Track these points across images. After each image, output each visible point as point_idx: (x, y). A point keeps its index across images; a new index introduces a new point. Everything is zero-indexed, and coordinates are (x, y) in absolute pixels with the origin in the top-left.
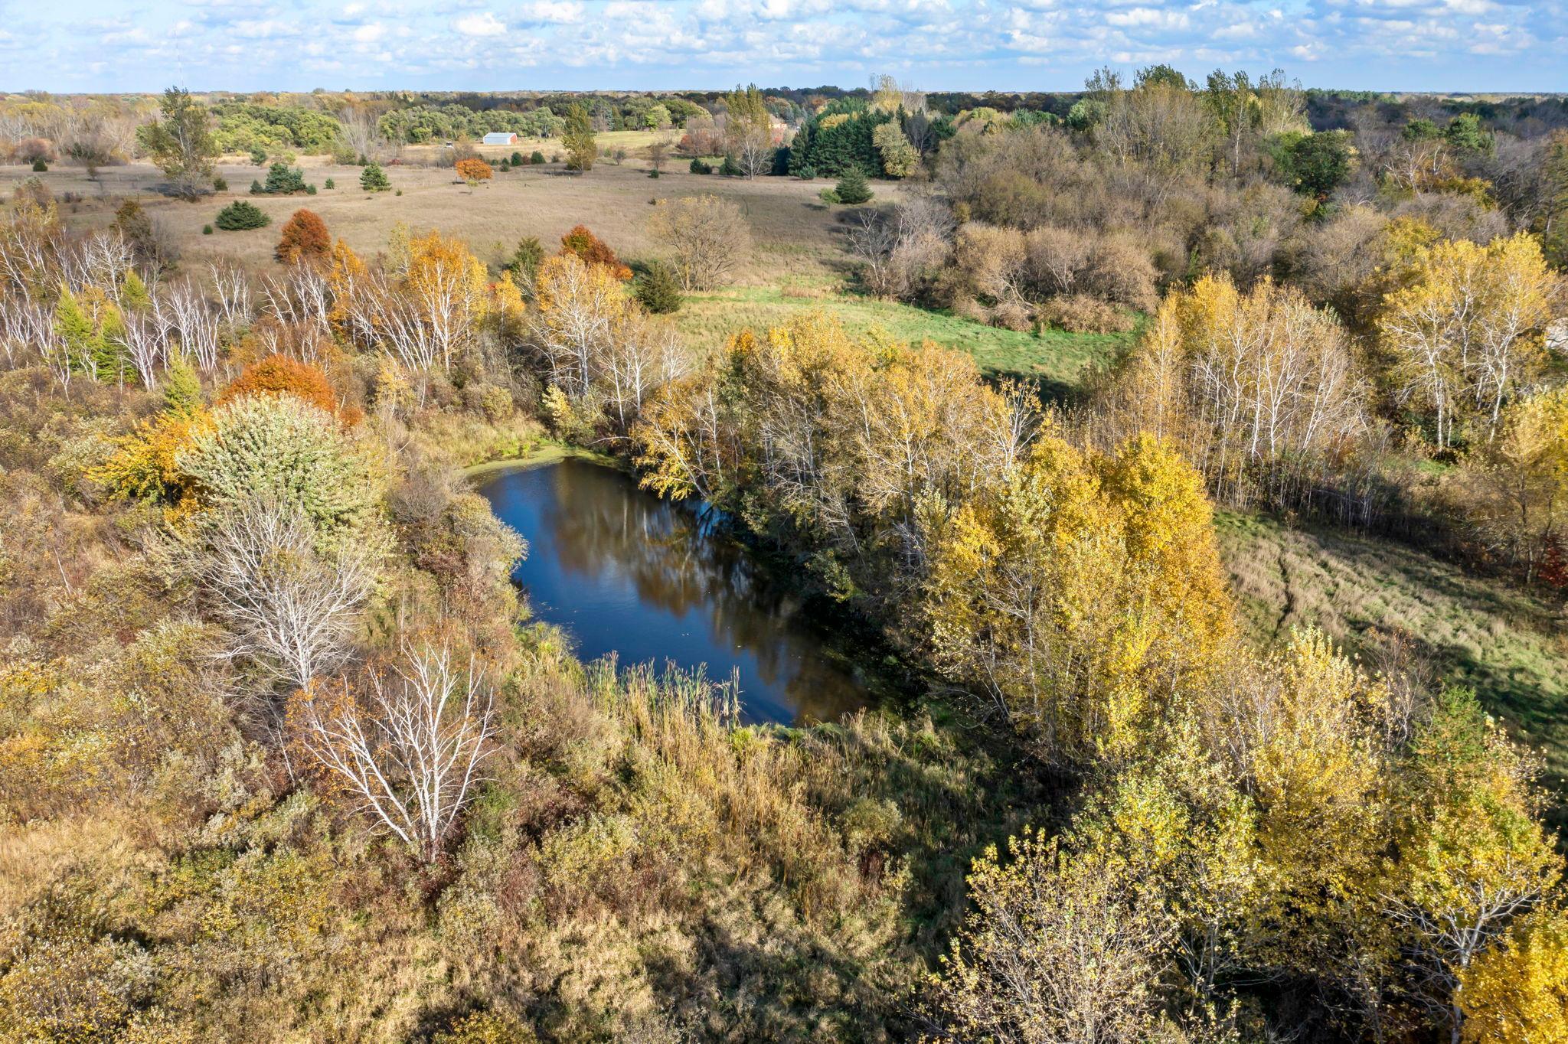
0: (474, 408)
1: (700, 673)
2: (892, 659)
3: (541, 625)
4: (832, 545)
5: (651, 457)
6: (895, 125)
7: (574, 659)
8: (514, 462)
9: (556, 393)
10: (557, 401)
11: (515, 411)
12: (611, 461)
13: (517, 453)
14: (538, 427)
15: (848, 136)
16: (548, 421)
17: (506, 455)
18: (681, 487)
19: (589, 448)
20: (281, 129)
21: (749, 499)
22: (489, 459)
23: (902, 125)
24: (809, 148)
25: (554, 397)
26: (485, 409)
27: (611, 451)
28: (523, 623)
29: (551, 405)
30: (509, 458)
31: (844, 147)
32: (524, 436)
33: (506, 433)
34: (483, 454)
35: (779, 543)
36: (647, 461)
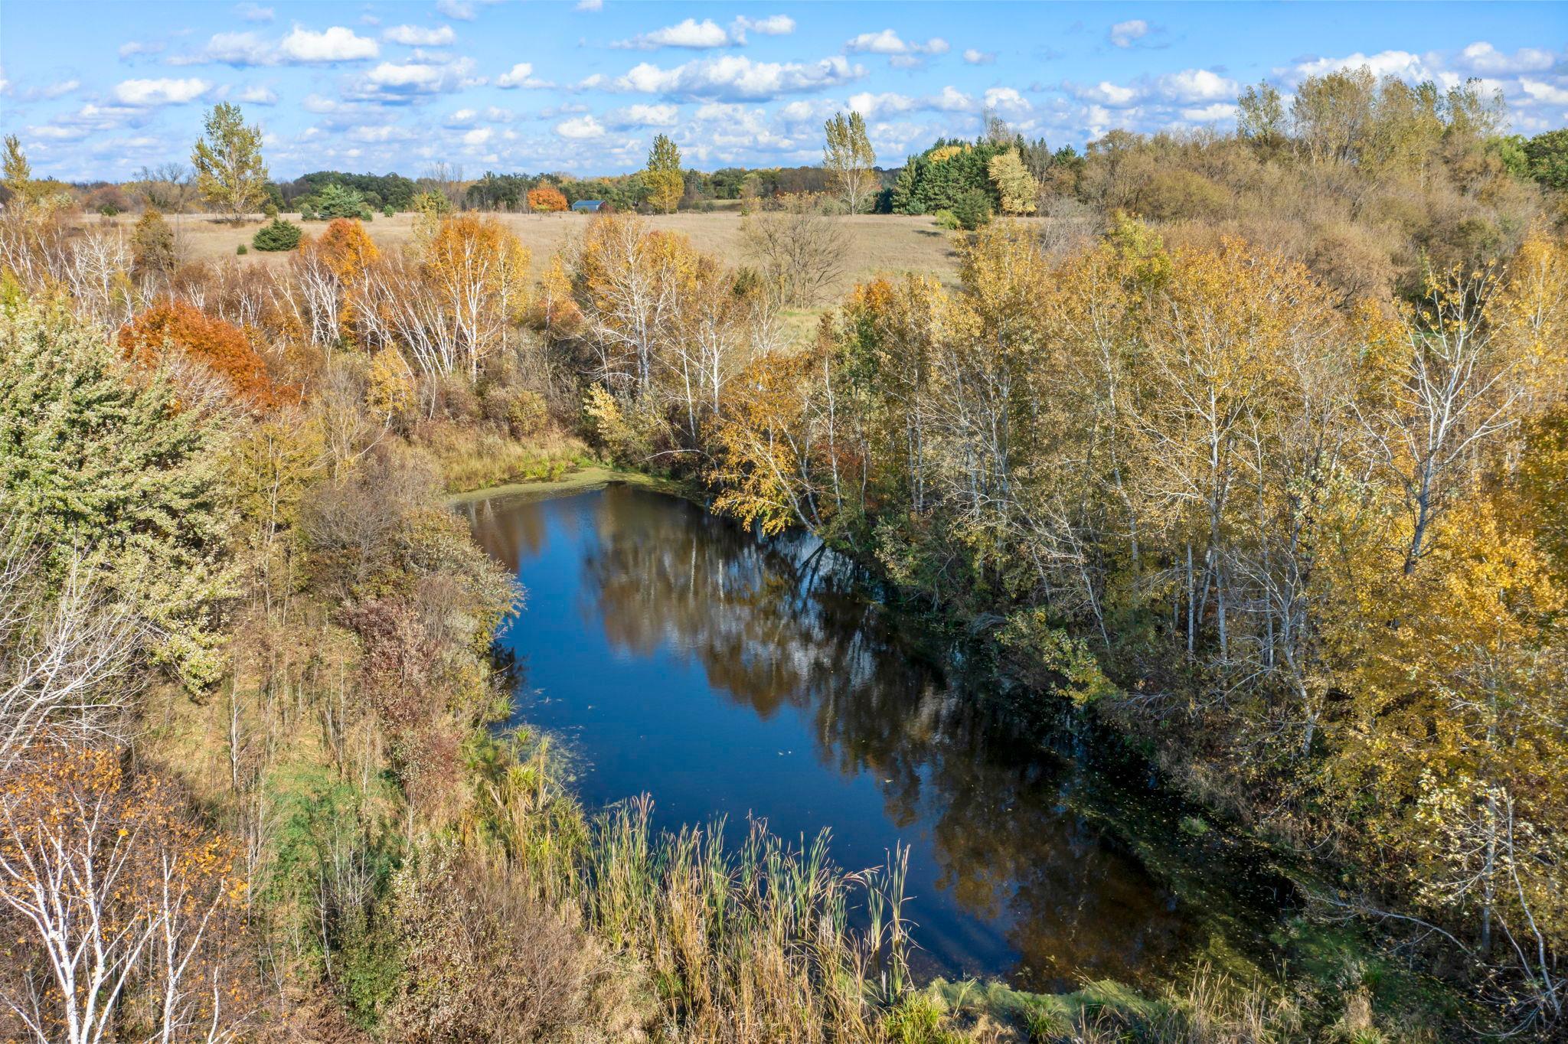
0: (496, 418)
1: (818, 849)
2: (1199, 825)
3: (525, 731)
4: (1043, 601)
5: (731, 470)
6: (1013, 155)
7: (570, 803)
8: (539, 486)
9: (600, 396)
10: (603, 407)
11: (550, 423)
12: (672, 487)
13: (545, 474)
14: (578, 444)
15: (961, 169)
16: (593, 438)
17: (530, 476)
18: (776, 514)
19: (645, 470)
20: (372, 194)
21: (885, 530)
22: (505, 482)
23: (1021, 154)
24: (916, 183)
25: (597, 401)
26: (510, 420)
27: (677, 471)
28: (493, 727)
29: (592, 412)
30: (534, 481)
31: (956, 181)
32: (559, 454)
33: (536, 451)
34: (498, 475)
35: (937, 600)
36: (725, 475)
